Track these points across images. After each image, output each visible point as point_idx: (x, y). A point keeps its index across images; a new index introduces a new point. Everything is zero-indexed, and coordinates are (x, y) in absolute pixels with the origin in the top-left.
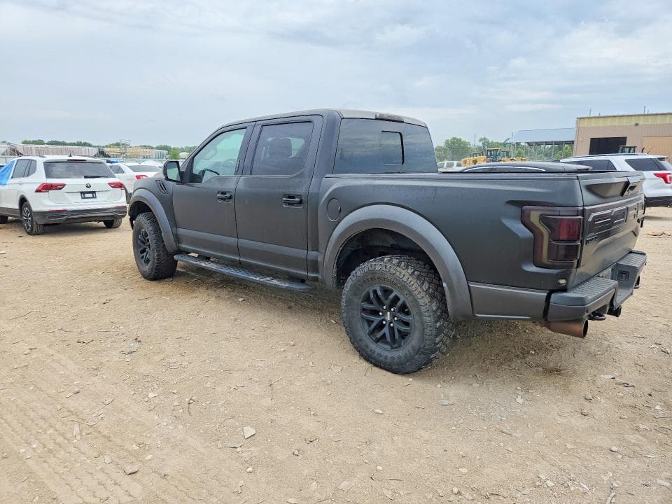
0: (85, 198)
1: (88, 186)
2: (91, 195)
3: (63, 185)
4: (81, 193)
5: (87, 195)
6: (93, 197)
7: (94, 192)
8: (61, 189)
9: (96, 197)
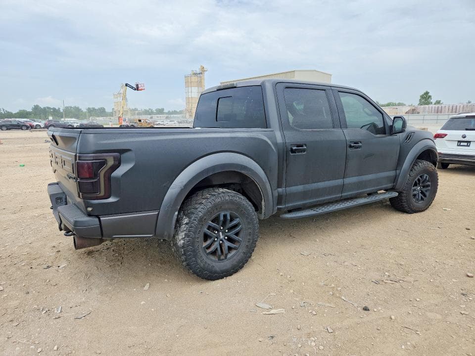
0: (460, 145)
1: (464, 137)
2: (466, 144)
3: (446, 135)
4: (459, 141)
5: (462, 144)
6: (467, 146)
7: (470, 142)
8: (443, 137)
9: (469, 146)
